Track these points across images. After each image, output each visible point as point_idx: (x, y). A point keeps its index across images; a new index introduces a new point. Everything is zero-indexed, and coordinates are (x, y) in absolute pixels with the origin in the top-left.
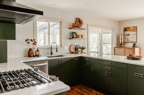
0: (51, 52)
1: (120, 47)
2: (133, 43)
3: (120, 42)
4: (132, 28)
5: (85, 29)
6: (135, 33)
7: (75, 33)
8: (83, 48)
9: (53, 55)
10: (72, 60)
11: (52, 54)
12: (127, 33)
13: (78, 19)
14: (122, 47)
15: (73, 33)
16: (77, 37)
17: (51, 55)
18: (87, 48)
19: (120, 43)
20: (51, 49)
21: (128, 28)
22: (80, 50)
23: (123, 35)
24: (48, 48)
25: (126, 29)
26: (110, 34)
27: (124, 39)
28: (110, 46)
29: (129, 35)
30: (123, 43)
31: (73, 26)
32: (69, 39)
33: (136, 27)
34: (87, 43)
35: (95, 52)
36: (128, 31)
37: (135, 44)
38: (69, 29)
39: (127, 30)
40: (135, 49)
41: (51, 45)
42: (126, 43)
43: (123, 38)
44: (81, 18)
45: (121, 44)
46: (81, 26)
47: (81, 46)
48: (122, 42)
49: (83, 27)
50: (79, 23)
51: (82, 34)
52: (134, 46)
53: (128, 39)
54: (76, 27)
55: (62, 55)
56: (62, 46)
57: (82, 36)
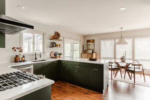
0: (35, 58)
1: (85, 53)
4: (91, 41)
5: (62, 40)
6: (93, 44)
7: (54, 43)
8: (60, 54)
9: (37, 60)
10: (52, 63)
11: (36, 59)
12: (89, 43)
13: (57, 32)
15: (53, 43)
16: (56, 46)
17: (35, 60)
18: (63, 54)
20: (36, 55)
21: (90, 40)
22: (58, 55)
23: (86, 45)
24: (33, 55)
25: (88, 41)
26: (79, 44)
27: (87, 48)
28: (78, 52)
29: (90, 45)
31: (53, 37)
32: (50, 47)
33: (94, 40)
34: (63, 51)
35: (68, 57)
37: (93, 51)
38: (50, 39)
41: (35, 52)
42: (88, 50)
44: (59, 32)
45: (85, 51)
46: (59, 38)
47: (59, 53)
49: (60, 38)
50: (57, 36)
51: (60, 44)
52: (93, 52)
53: (89, 47)
54: (55, 38)
55: (44, 59)
56: (45, 53)
57: (60, 46)
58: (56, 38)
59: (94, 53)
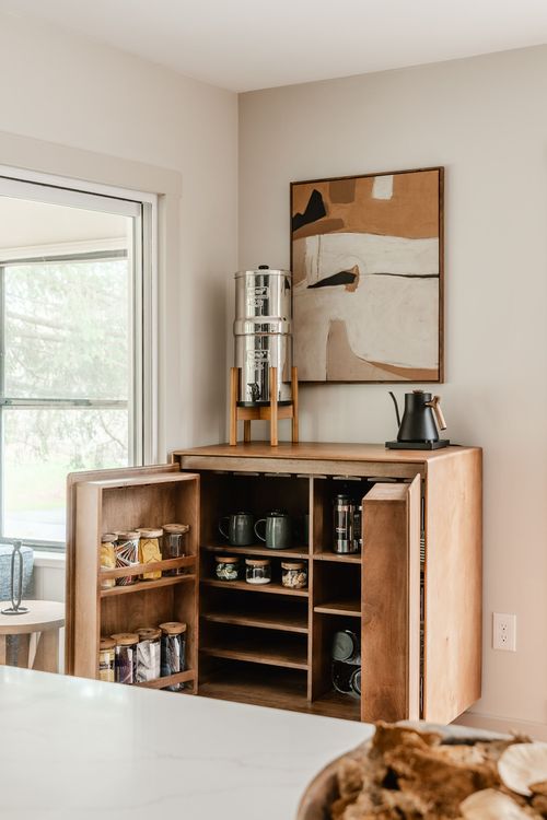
1: (247, 443)
2: (401, 391)
3: (249, 377)
4: (383, 190)
6: (418, 253)
12: (328, 250)
14: (267, 443)
19: (247, 398)
21: (348, 186)
23: (277, 278)
25: (316, 196)
26: (118, 274)
27: (290, 338)
29: (347, 278)
30: (279, 390)
33: (440, 171)
36: (337, 226)
37: (418, 405)
39: (335, 211)
40: (421, 467)
42: (321, 393)
43: (278, 326)
45: (260, 405)
48: (265, 371)
52: (414, 431)
53: (337, 332)
59: (435, 461)
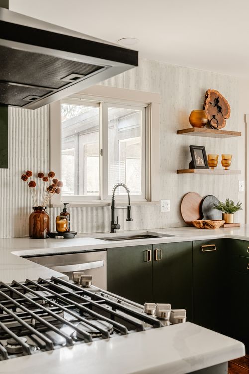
0: (112, 223)
5: (239, 134)
7: (198, 147)
8: (229, 209)
9: (118, 233)
10: (193, 251)
11: (114, 227)
13: (213, 93)
15: (192, 148)
16: (209, 163)
17: (112, 231)
18: (242, 206)
20: (113, 208)
22: (216, 214)
24: (102, 208)
31: (194, 120)
32: (179, 171)
34: (242, 190)
38: (179, 132)
41: (110, 194)
44: (223, 93)
46: (220, 123)
47: (223, 201)
49: (230, 124)
50: (214, 111)
51: (227, 152)
54: (203, 125)
55: (151, 230)
56: (153, 200)
57: (226, 163)
58: (208, 125)
